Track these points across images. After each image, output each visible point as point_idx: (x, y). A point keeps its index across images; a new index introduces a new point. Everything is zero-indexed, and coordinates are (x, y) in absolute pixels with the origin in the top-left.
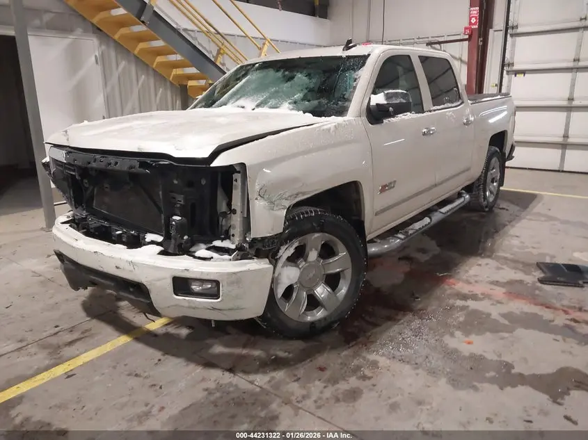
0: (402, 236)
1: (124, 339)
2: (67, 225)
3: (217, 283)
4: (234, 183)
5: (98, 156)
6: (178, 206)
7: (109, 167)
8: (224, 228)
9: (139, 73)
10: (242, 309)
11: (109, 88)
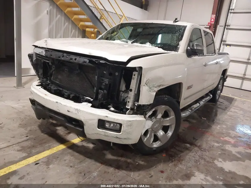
0: (190, 111)
1: (62, 147)
2: (40, 87)
3: (121, 125)
4: (133, 76)
5: (65, 54)
6: (104, 84)
7: (71, 61)
8: (122, 98)
9: (65, 21)
10: (130, 139)
11: (51, 26)
